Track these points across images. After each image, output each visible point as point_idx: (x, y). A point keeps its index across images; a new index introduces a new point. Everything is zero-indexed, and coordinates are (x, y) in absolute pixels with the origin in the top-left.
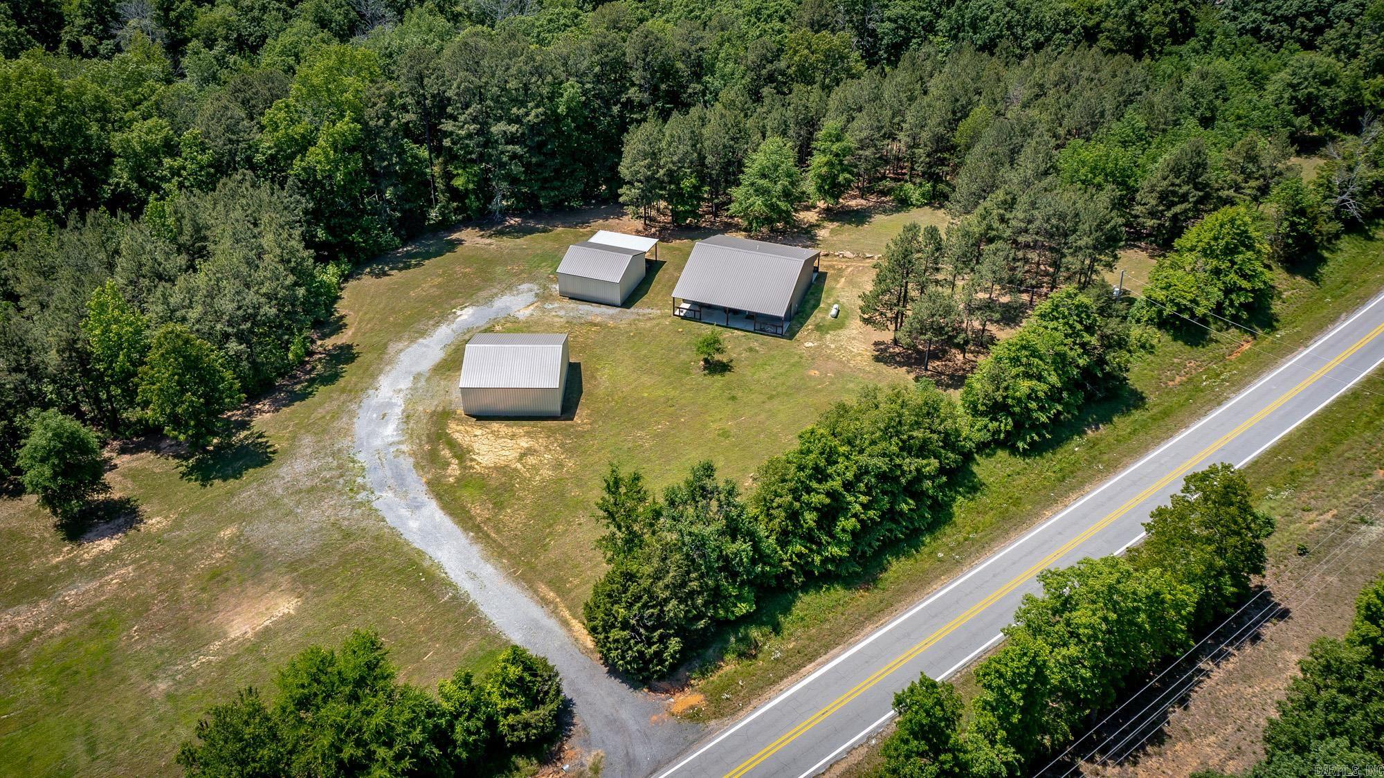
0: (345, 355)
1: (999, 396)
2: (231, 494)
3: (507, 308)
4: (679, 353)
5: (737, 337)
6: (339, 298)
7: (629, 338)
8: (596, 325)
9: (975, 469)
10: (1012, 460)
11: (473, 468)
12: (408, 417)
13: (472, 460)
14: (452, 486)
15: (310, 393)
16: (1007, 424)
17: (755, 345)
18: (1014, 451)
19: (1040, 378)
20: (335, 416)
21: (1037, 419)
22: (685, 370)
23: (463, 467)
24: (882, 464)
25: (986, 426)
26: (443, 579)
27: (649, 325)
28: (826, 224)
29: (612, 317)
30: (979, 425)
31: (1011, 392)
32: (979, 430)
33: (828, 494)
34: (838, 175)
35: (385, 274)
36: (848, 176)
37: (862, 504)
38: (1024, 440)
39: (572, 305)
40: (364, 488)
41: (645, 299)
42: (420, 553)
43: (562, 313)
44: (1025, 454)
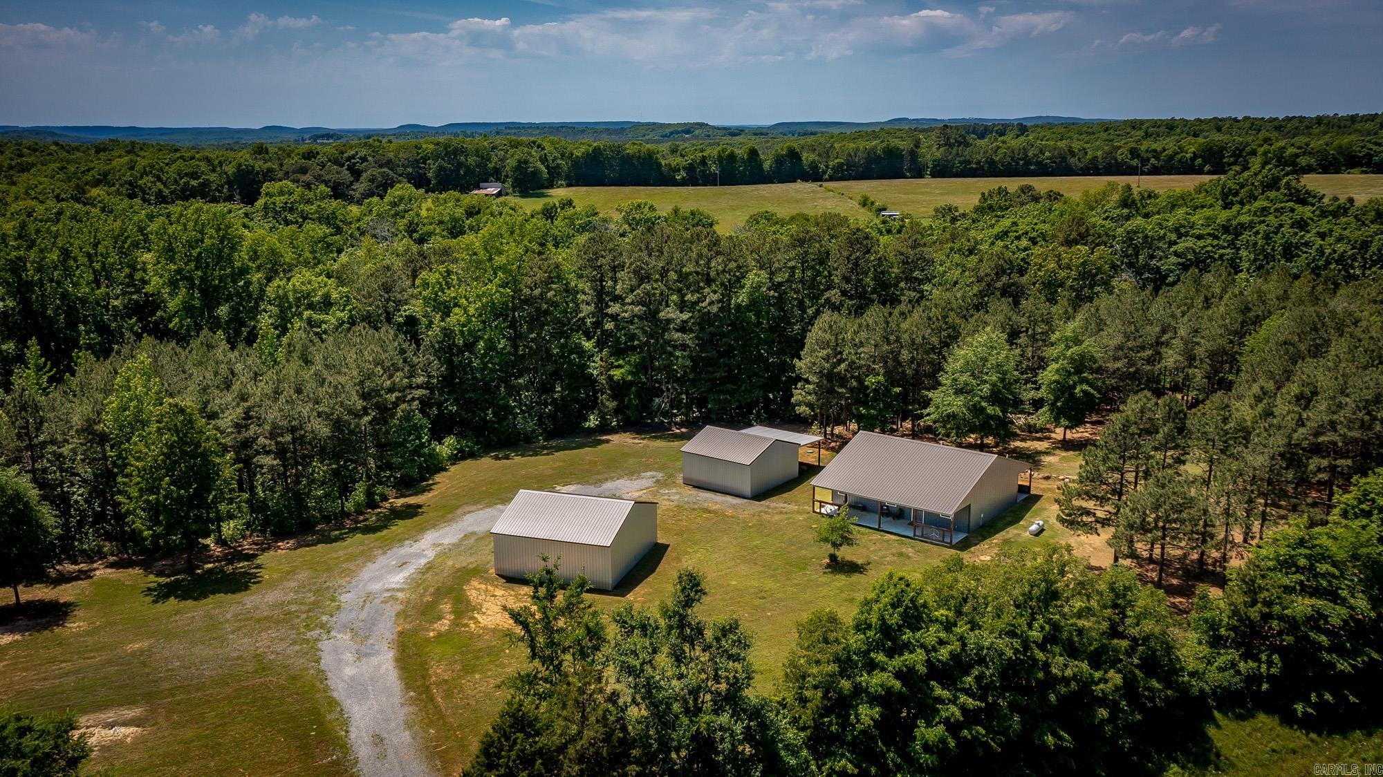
0: (411, 512)
1: (1254, 613)
2: (178, 612)
3: (617, 488)
4: (801, 548)
5: (888, 541)
6: (445, 470)
7: (744, 528)
8: (710, 512)
9: (1212, 731)
10: (1285, 731)
11: (467, 625)
12: (430, 568)
13: (472, 618)
14: (428, 640)
15: (343, 539)
16: (1270, 665)
17: (910, 551)
18: (1289, 719)
19: (1333, 596)
20: (351, 558)
21: (1332, 665)
22: (803, 565)
23: (456, 624)
24: (1008, 648)
25: (1233, 664)
26: (339, 738)
27: (777, 518)
28: (1057, 452)
29: (734, 506)
30: (1220, 661)
31: (1277, 609)
32: (1221, 669)
33: (898, 675)
34: (1074, 387)
35: (507, 458)
36: (1085, 387)
37: (963, 709)
38: (1307, 701)
39: (694, 492)
40: (322, 626)
41: (785, 495)
42: (333, 703)
43: (677, 497)
44: (1307, 724)
